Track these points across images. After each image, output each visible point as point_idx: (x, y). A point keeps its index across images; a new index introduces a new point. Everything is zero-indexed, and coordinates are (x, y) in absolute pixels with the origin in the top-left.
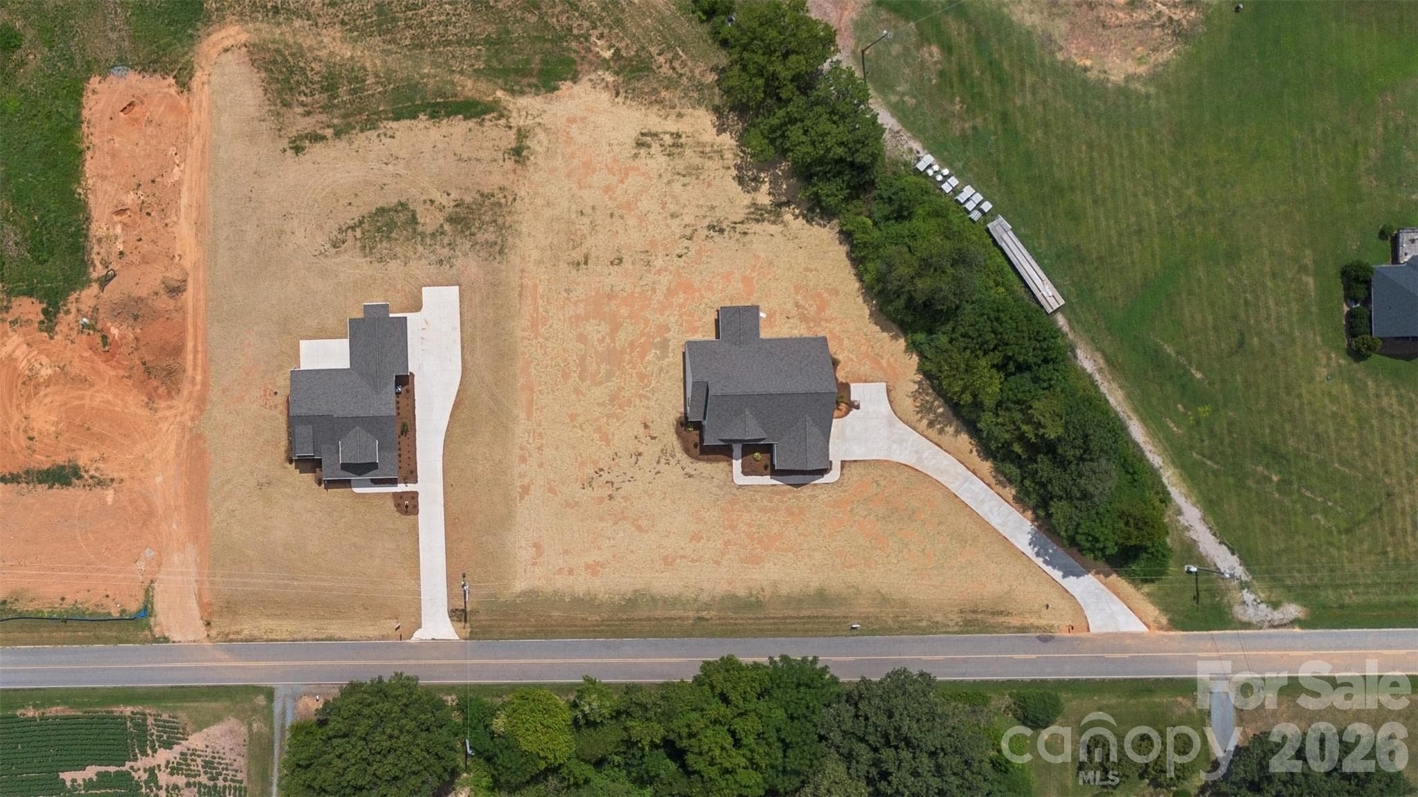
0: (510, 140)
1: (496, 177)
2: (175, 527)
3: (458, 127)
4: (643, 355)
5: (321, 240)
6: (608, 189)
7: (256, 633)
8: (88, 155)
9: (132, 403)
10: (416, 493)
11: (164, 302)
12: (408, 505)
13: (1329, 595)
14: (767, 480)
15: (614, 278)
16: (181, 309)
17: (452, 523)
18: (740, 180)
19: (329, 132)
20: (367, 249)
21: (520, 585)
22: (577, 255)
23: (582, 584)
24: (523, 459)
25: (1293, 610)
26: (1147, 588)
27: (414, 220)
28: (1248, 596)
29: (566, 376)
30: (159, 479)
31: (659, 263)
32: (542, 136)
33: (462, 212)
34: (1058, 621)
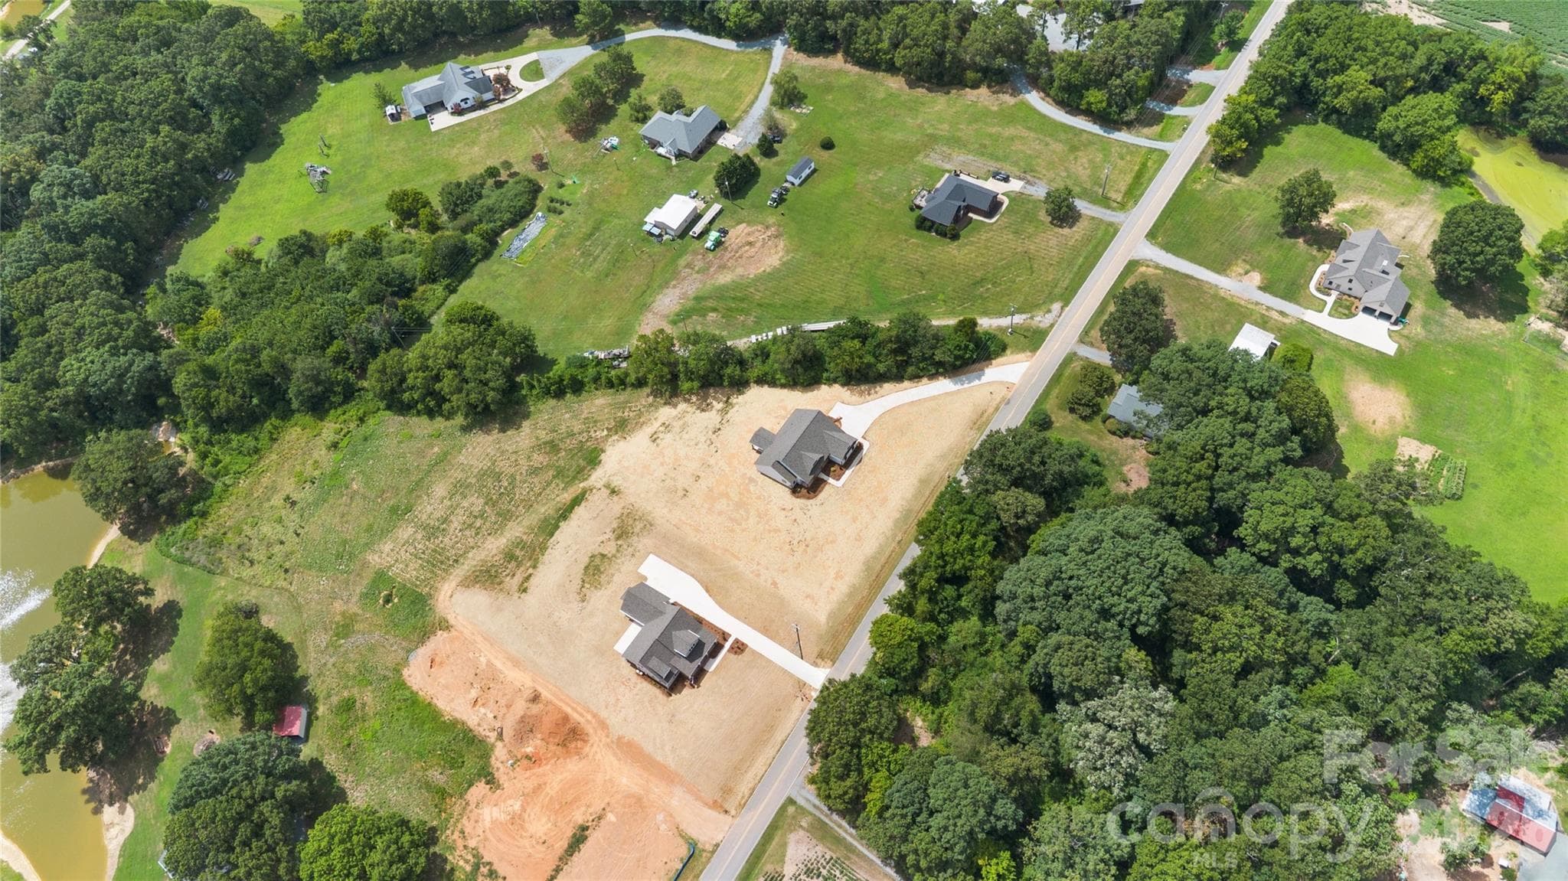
0: (605, 492)
1: (616, 507)
2: (657, 789)
3: (579, 511)
4: (749, 491)
5: (575, 606)
6: (662, 464)
7: (751, 785)
8: (435, 701)
9: (572, 767)
10: (737, 641)
11: (535, 709)
12: (739, 648)
13: (1057, 291)
14: (848, 473)
15: (703, 484)
16: (548, 703)
17: (766, 631)
18: (703, 410)
19: (530, 571)
20: (597, 585)
21: (822, 618)
22: (681, 493)
23: (842, 588)
24: (758, 575)
25: (1056, 307)
26: (1008, 352)
27: (603, 556)
28: (1038, 319)
29: (732, 531)
30: (624, 780)
31: (712, 461)
32: (615, 478)
33: (619, 532)
34: (1001, 393)
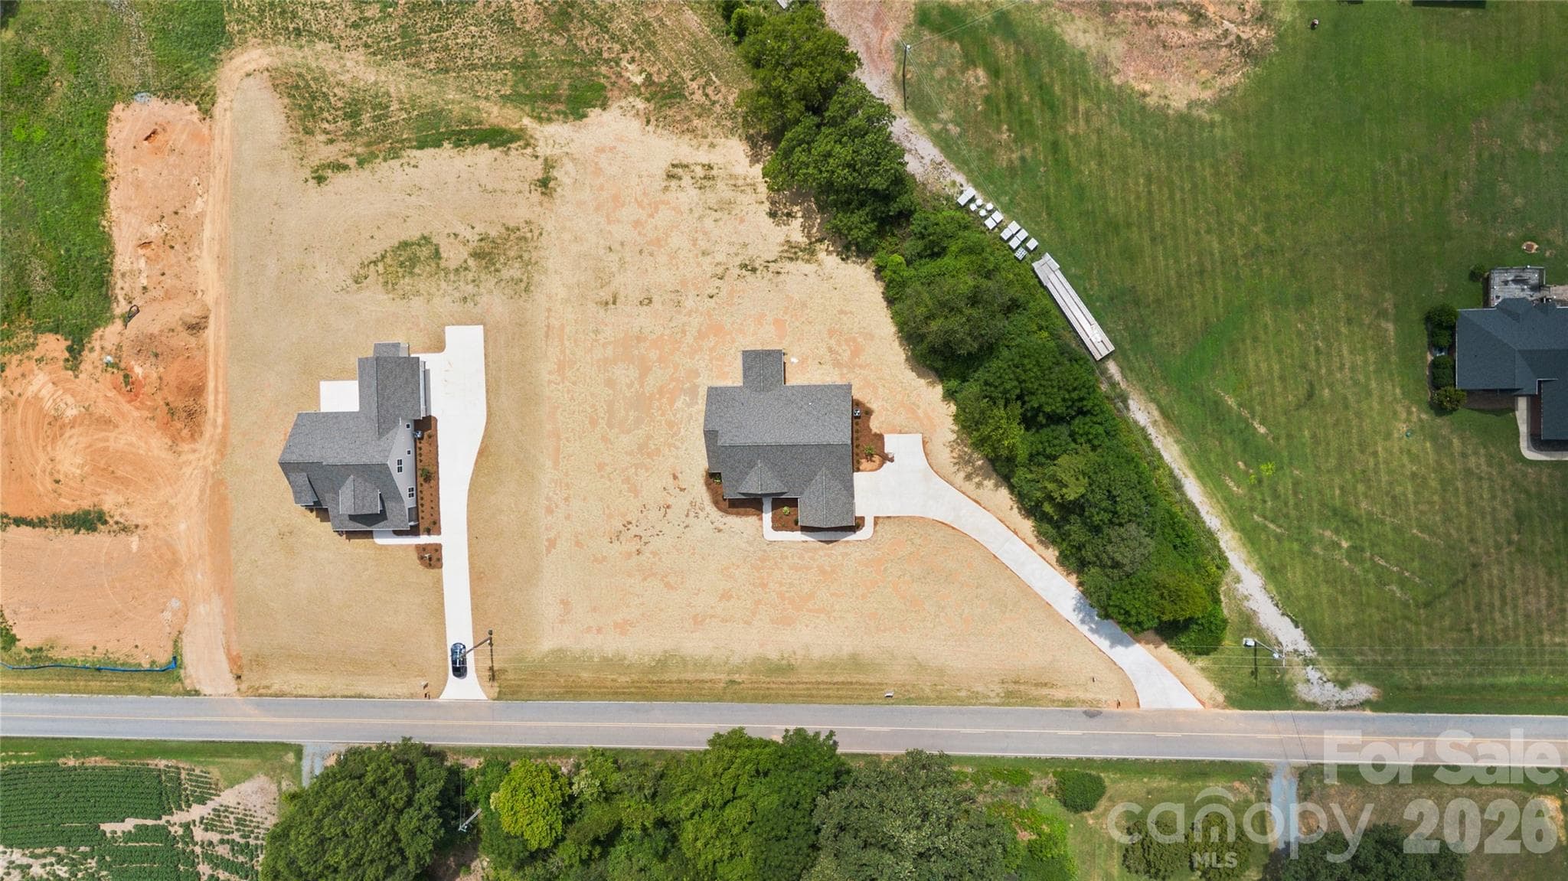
0: (536, 170)
1: (524, 208)
2: (200, 577)
3: (483, 156)
4: (672, 402)
5: (343, 275)
6: (637, 224)
7: (285, 688)
8: (112, 185)
9: (155, 445)
10: (440, 546)
11: (184, 339)
12: (431, 558)
13: (1405, 676)
14: (798, 536)
15: (643, 319)
16: (203, 347)
17: (478, 577)
18: (772, 214)
19: (352, 161)
20: (390, 285)
21: (547, 644)
22: (605, 294)
23: (611, 644)
24: (550, 511)
25: (1363, 691)
26: (1202, 662)
27: (437, 254)
28: (1312, 674)
29: (594, 423)
30: (183, 527)
31: (689, 303)
32: (569, 166)
33: (487, 247)
34: (1105, 696)
